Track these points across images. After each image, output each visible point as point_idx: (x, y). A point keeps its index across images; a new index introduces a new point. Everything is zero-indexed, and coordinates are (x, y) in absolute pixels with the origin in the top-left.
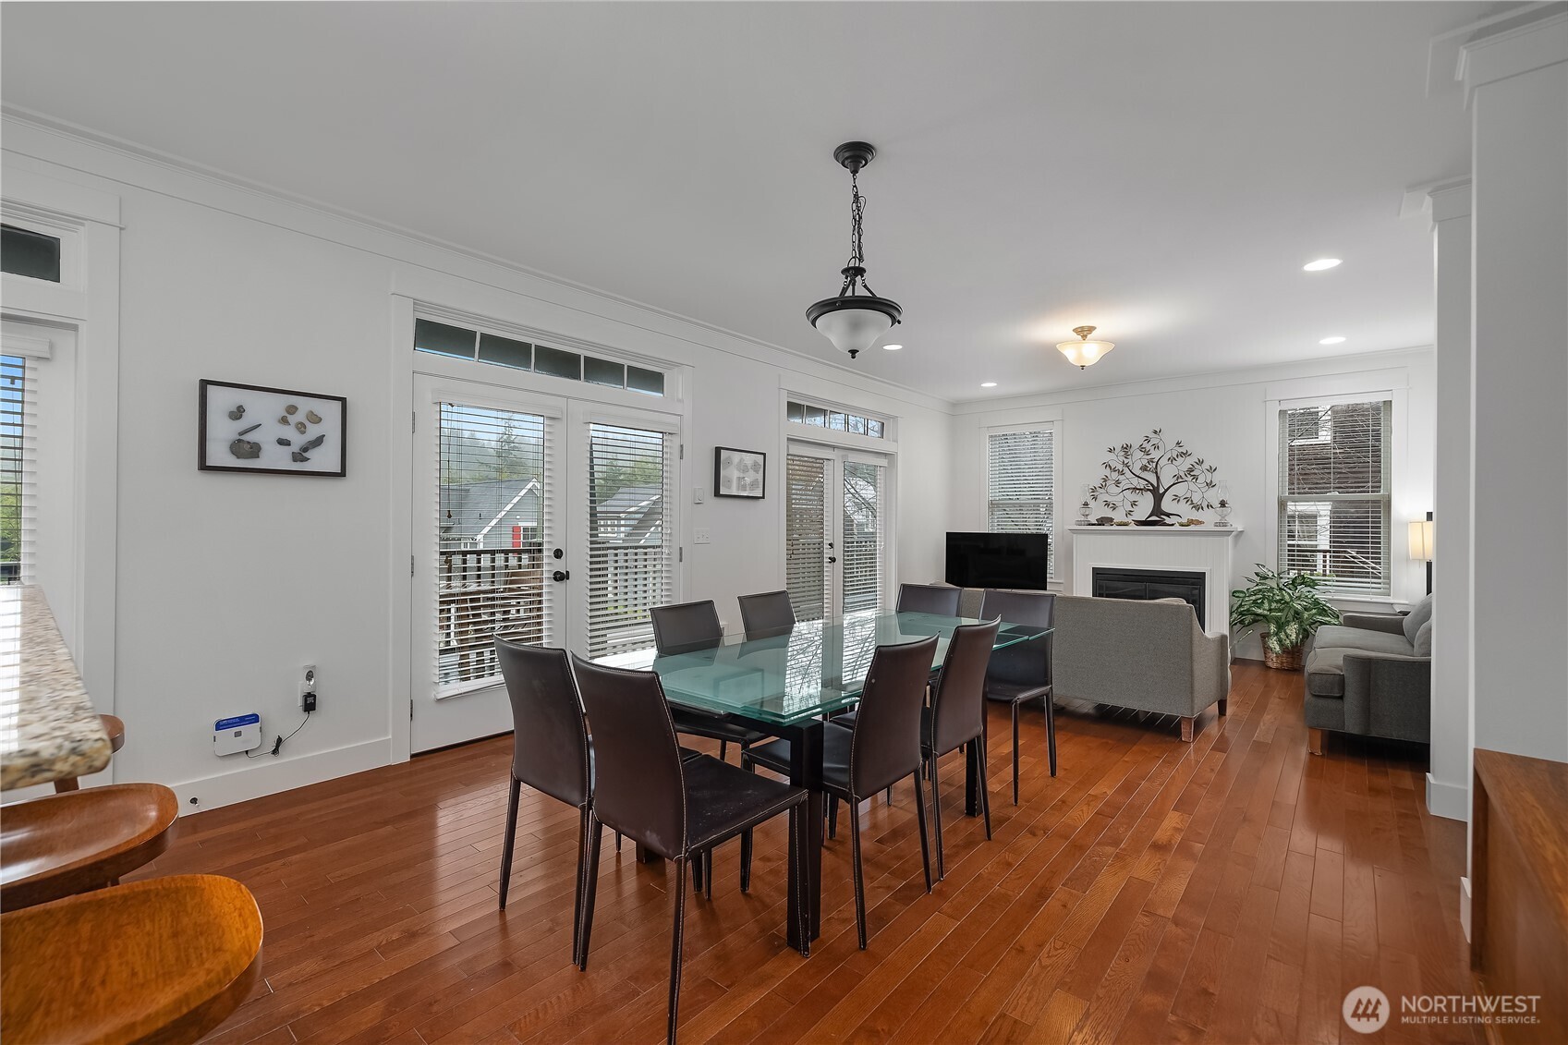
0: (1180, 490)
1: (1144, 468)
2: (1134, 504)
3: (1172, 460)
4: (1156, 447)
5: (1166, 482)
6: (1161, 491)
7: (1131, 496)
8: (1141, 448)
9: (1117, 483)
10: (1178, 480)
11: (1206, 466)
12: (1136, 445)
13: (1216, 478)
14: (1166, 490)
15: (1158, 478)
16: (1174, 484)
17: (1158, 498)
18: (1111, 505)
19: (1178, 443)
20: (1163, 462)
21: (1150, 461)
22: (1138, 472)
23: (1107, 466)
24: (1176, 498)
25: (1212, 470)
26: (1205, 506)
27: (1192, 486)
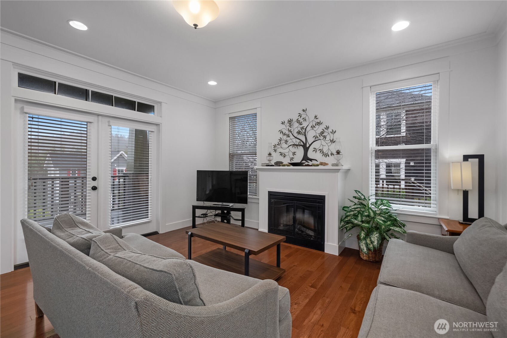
0: (317, 145)
1: (299, 133)
2: (294, 154)
3: (313, 127)
4: (305, 120)
5: (310, 140)
6: (308, 146)
7: (293, 149)
8: (298, 121)
9: (286, 142)
10: (316, 139)
11: (330, 130)
12: (295, 119)
13: (336, 137)
14: (310, 145)
15: (306, 138)
16: (314, 142)
17: (306, 150)
18: (283, 155)
19: (316, 117)
20: (308, 129)
21: (302, 128)
22: (296, 135)
23: (281, 132)
24: (315, 150)
25: (334, 132)
26: (329, 154)
27: (323, 143)
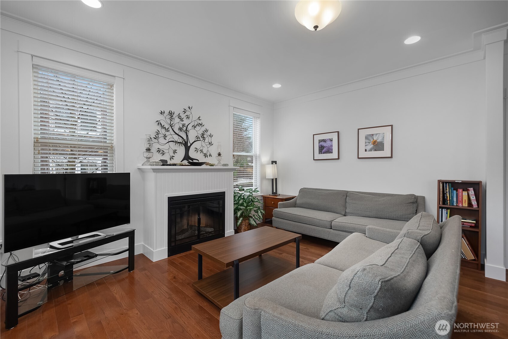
0: (197, 145)
1: (180, 129)
2: (175, 152)
3: (194, 127)
4: (188, 117)
5: (191, 140)
6: (189, 145)
7: (173, 146)
8: (179, 117)
9: (165, 137)
10: (197, 139)
11: (208, 133)
12: (176, 114)
13: (213, 140)
14: (191, 145)
15: (187, 136)
16: (195, 141)
17: (187, 149)
18: (161, 152)
20: (190, 127)
21: (183, 125)
22: (177, 131)
23: (159, 123)
24: (196, 150)
25: (211, 136)
26: (208, 155)
27: (204, 144)
